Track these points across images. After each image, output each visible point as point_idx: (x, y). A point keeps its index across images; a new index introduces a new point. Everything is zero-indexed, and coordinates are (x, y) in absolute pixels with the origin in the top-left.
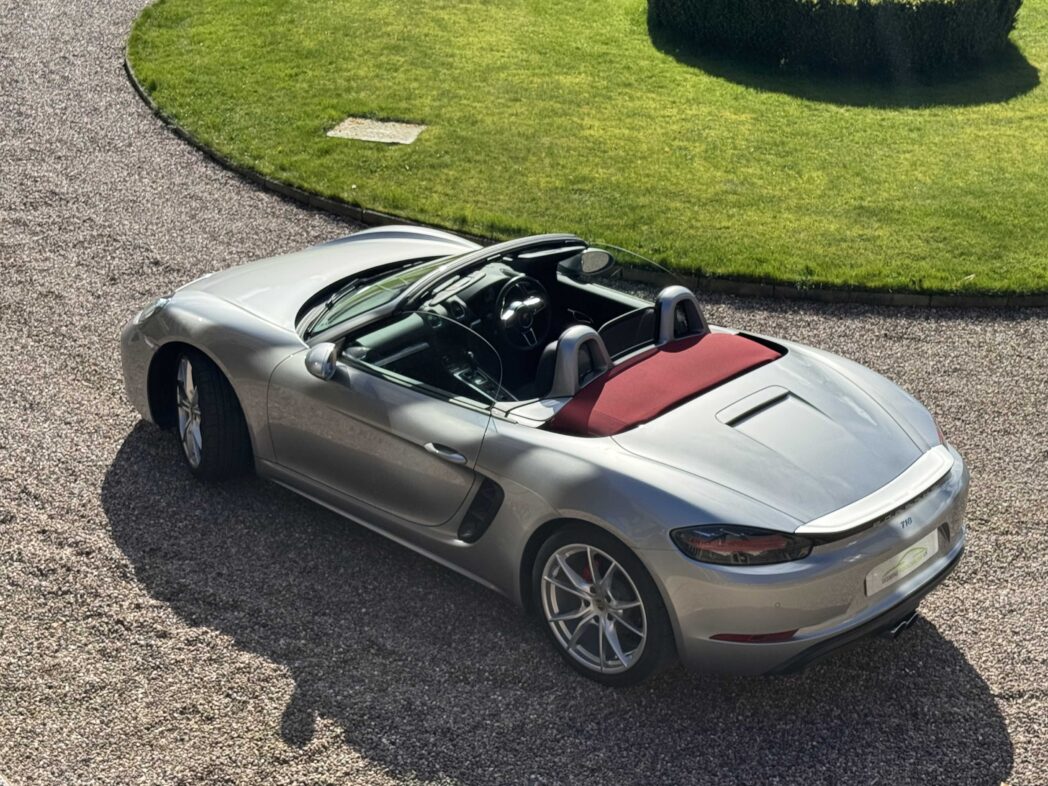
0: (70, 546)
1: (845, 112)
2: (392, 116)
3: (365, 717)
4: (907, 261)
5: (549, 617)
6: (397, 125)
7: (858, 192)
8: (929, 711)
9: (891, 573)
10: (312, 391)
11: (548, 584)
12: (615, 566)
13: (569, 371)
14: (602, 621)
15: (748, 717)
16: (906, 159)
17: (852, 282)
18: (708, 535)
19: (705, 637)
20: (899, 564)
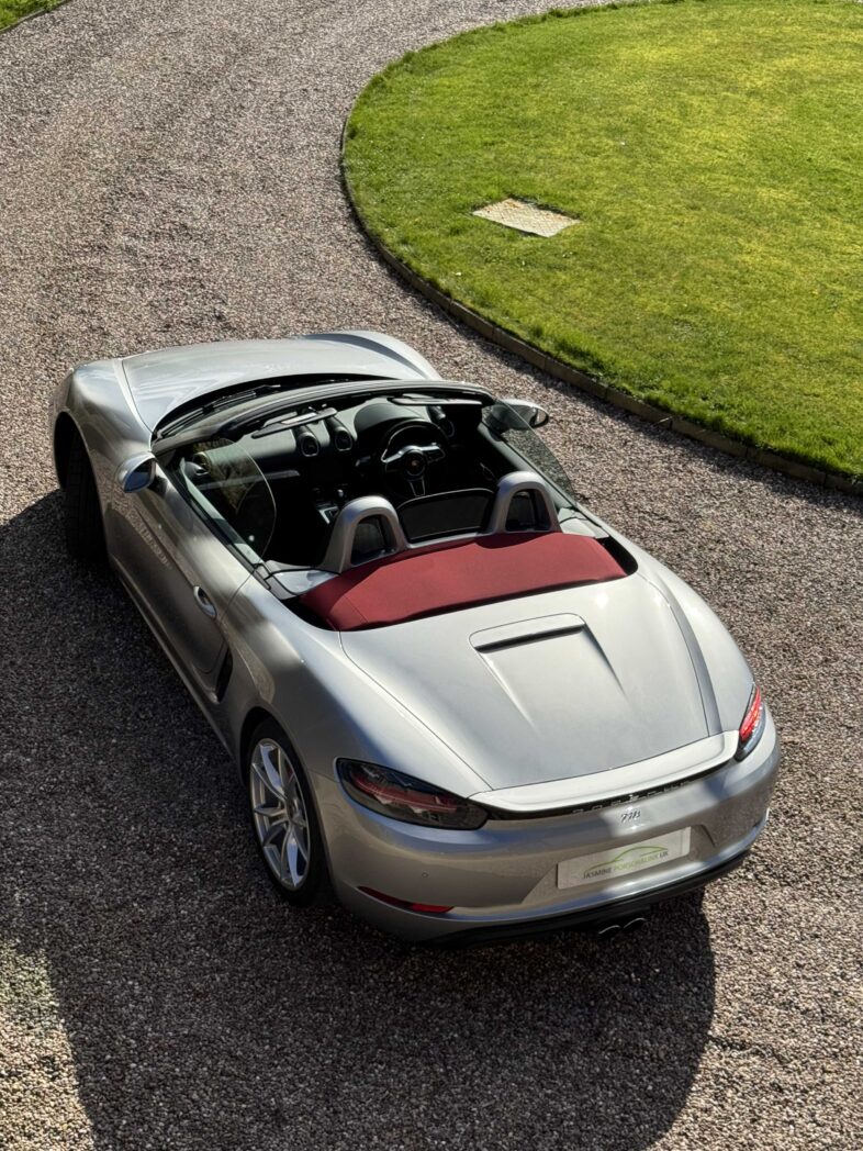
2: (552, 204)
5: (255, 806)
6: (552, 214)
9: (601, 868)
11: (255, 772)
12: (294, 776)
13: (344, 544)
18: (374, 776)
19: (354, 886)
20: (614, 861)
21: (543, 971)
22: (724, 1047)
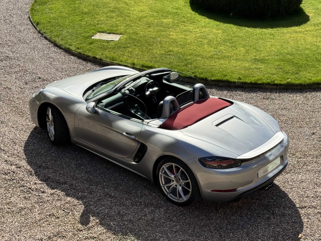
0: (14, 165)
1: (251, 30)
2: (111, 32)
3: (106, 217)
4: (270, 75)
5: (162, 185)
6: (113, 35)
7: (255, 54)
8: (277, 212)
9: (266, 171)
10: (88, 117)
11: (161, 175)
12: (182, 169)
13: (167, 110)
14: (178, 186)
15: (223, 215)
16: (269, 44)
17: (253, 82)
18: (210, 160)
19: (209, 191)
20: (268, 168)
22: (302, 208)
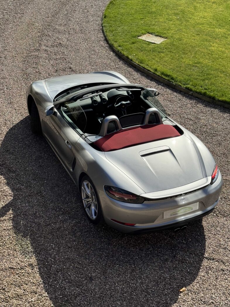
2: (160, 35)
5: (83, 198)
9: (175, 213)
11: (83, 189)
12: (93, 190)
13: (105, 129)
18: (114, 190)
19: (109, 219)
20: (178, 211)
21: (160, 240)
22: (208, 260)
